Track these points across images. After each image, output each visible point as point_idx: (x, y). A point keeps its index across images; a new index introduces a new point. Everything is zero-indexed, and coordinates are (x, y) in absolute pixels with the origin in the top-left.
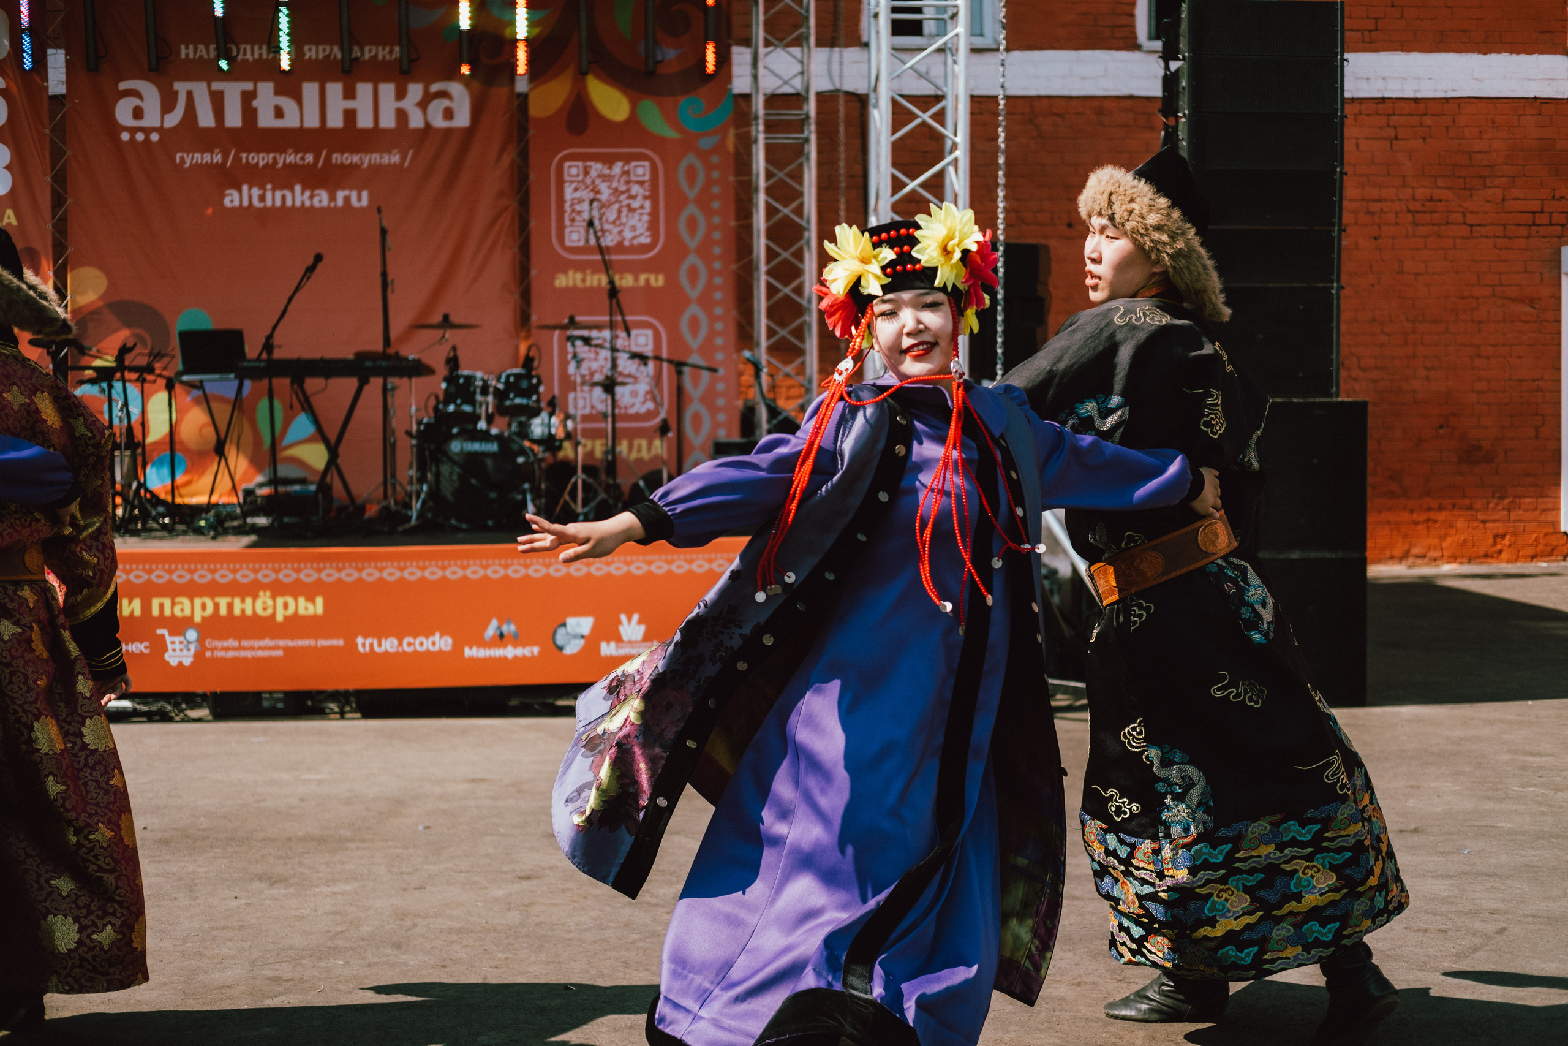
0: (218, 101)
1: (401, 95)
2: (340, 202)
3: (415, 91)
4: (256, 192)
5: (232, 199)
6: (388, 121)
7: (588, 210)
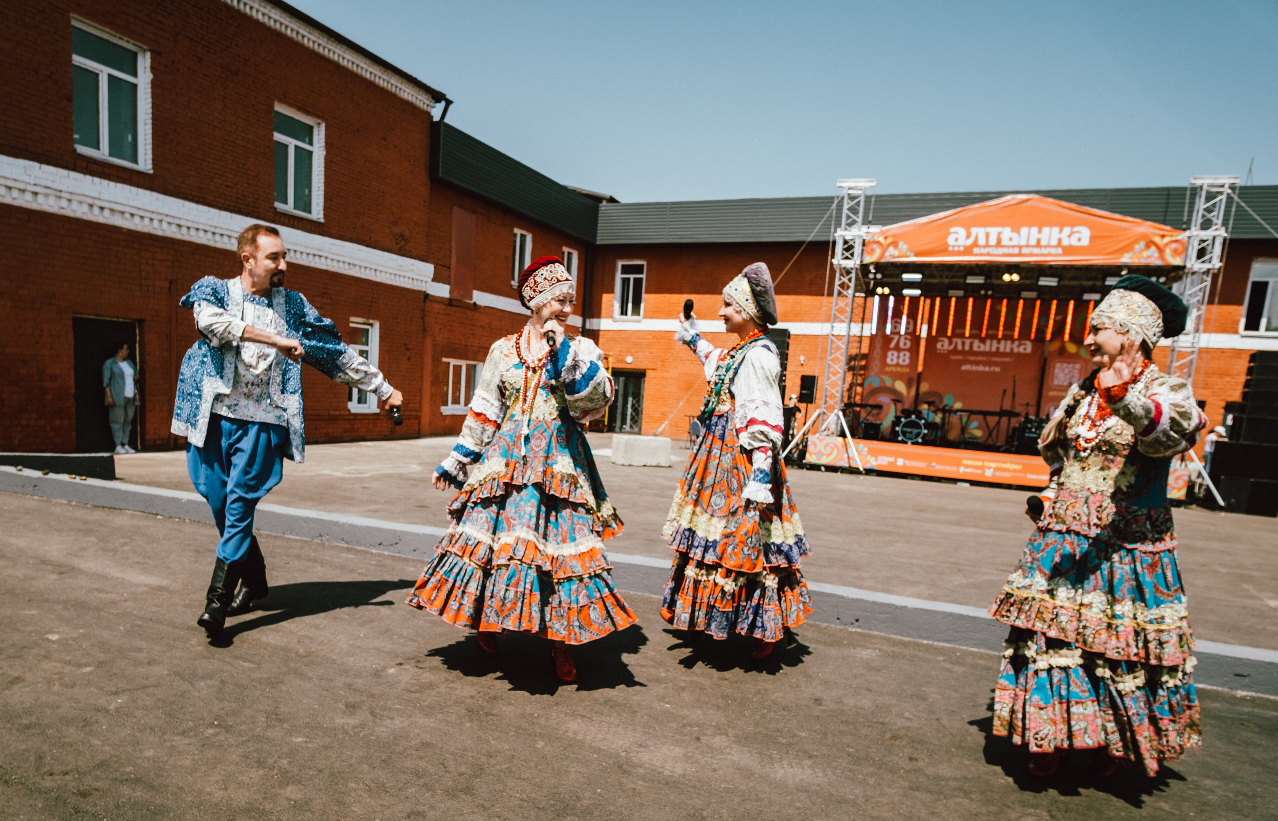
0: (963, 344)
2: (992, 370)
3: (1016, 343)
4: (970, 366)
5: (965, 368)
6: (1008, 350)
7: (1061, 376)
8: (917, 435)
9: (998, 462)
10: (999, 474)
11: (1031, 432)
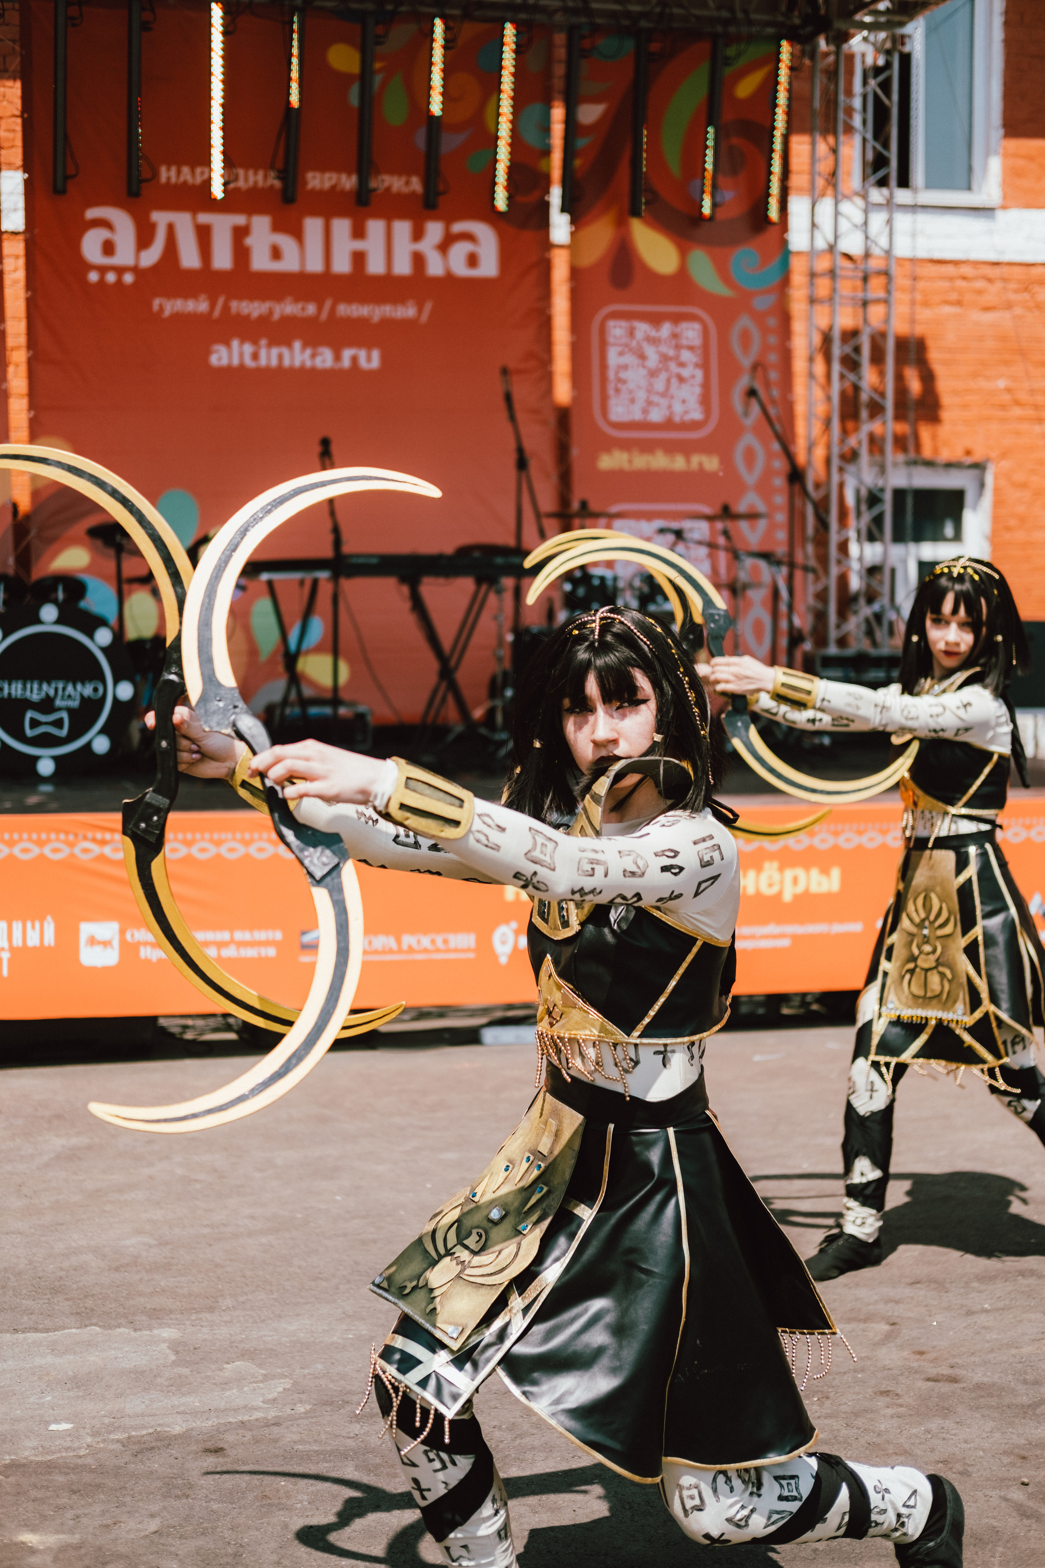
0: (204, 234)
1: (418, 235)
2: (346, 363)
3: (434, 230)
4: (248, 348)
6: (403, 267)
7: (635, 377)
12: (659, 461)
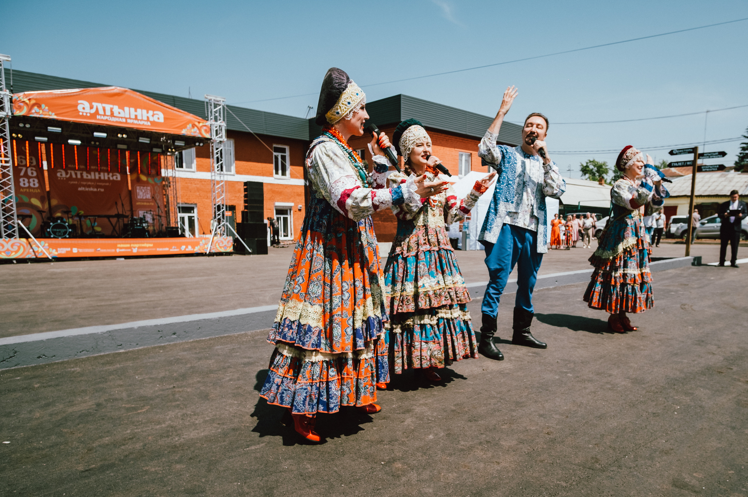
0: (76, 174)
1: (108, 174)
2: (99, 190)
3: (111, 174)
4: (84, 188)
5: (80, 189)
6: (106, 178)
7: (141, 193)
8: (65, 233)
9: (139, 243)
10: (141, 250)
11: (137, 226)
12: (145, 204)
